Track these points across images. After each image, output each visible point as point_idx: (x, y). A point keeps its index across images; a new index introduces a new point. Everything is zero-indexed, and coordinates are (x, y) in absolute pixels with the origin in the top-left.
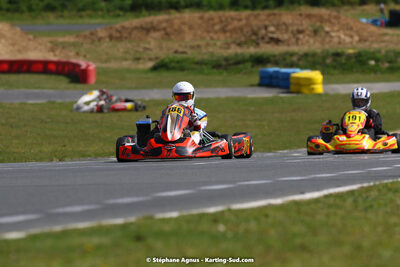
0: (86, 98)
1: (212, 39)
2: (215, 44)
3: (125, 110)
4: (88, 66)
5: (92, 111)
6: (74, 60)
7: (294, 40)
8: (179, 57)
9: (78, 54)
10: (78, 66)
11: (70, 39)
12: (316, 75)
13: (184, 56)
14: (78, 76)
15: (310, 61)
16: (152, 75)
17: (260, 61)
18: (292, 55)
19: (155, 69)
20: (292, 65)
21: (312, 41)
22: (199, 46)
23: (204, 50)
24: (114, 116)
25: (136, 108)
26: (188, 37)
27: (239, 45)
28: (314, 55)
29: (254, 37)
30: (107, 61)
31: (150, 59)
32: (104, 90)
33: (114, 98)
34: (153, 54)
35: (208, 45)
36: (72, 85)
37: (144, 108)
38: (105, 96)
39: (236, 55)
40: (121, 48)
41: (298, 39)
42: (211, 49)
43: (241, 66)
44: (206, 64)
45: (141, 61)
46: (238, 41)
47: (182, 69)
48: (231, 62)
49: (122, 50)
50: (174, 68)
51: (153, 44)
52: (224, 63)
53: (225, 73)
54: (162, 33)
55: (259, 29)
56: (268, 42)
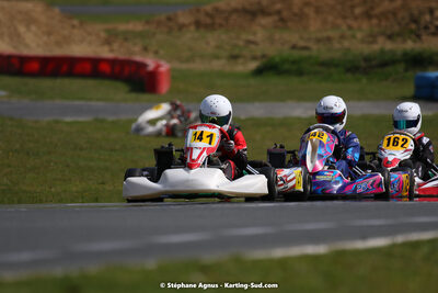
0: (151, 114)
1: (350, 28)
2: (354, 37)
4: (158, 66)
5: (158, 134)
6: (138, 58)
8: (296, 54)
9: (145, 49)
10: (143, 65)
11: (138, 27)
13: (305, 53)
14: (143, 83)
16: (253, 81)
17: (418, 61)
19: (259, 72)
22: (329, 39)
23: (337, 45)
26: (314, 25)
27: (390, 37)
29: (413, 26)
30: (190, 59)
31: (254, 58)
32: (178, 103)
33: (193, 115)
34: (258, 51)
35: (342, 37)
36: (134, 95)
38: (179, 112)
39: (382, 52)
40: (212, 39)
42: (346, 44)
43: (389, 69)
44: (337, 66)
45: (241, 61)
46: (389, 32)
47: (300, 73)
48: (374, 63)
49: (213, 43)
50: (287, 72)
51: (260, 35)
52: (363, 64)
53: (364, 81)
54: (276, 18)
55: (422, 13)
56: (434, 34)
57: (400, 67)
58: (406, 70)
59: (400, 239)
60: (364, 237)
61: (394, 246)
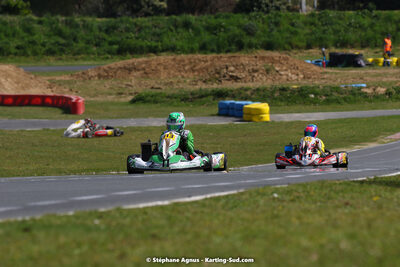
0: (75, 126)
1: (183, 77)
2: (185, 82)
3: (106, 135)
4: (78, 100)
5: (79, 137)
6: (67, 95)
7: (250, 78)
8: (154, 91)
9: (71, 90)
10: (71, 99)
11: (66, 78)
12: (265, 107)
13: (159, 91)
14: (69, 108)
15: (261, 95)
16: (131, 107)
17: (220, 94)
18: (246, 90)
19: (133, 102)
20: (246, 99)
21: (265, 78)
22: (171, 83)
23: (176, 86)
24: (96, 141)
25: (115, 134)
26: (163, 75)
27: (205, 82)
28: (264, 90)
29: (217, 75)
30: (95, 95)
31: (131, 94)
32: (89, 119)
33: (97, 126)
34: (133, 90)
35: (179, 82)
36: (64, 115)
37: (122, 133)
38: (89, 125)
39: (201, 89)
40: (108, 84)
41: (253, 77)
42: (181, 86)
43: (204, 99)
44: (176, 98)
45: (123, 96)
46: (204, 79)
47: (156, 102)
48: (196, 96)
49: (108, 86)
50: (149, 101)
51: (134, 82)
52: (190, 97)
53: (191, 106)
54: (142, 72)
55: (222, 68)
56: (229, 80)
57: (211, 98)
58: (214, 99)
59: (209, 196)
60: (189, 196)
61: (206, 199)
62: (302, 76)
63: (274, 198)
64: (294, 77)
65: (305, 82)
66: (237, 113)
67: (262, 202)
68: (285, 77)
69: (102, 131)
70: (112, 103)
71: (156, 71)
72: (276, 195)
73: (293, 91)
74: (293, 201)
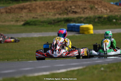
1: (49, 12)
2: (50, 14)
3: (11, 42)
7: (82, 12)
8: (34, 20)
12: (91, 26)
13: (37, 19)
15: (88, 20)
16: (23, 27)
17: (68, 21)
18: (81, 18)
19: (24, 25)
20: (81, 22)
21: (90, 12)
22: (43, 15)
23: (45, 17)
24: (6, 45)
25: (15, 41)
26: (39, 11)
27: (60, 14)
28: (90, 18)
29: (66, 11)
31: (23, 21)
32: (2, 34)
33: (6, 37)
34: (24, 19)
35: (47, 14)
37: (19, 41)
38: (2, 37)
39: (58, 18)
40: (11, 16)
41: (84, 12)
42: (48, 16)
43: (60, 23)
44: (45, 22)
45: (19, 22)
46: (59, 13)
47: (35, 25)
48: (56, 21)
49: (11, 17)
50: (32, 25)
51: (24, 15)
52: (53, 22)
53: (53, 26)
54: (28, 10)
55: (68, 7)
56: (72, 13)
57: (63, 22)
58: (65, 23)
59: (69, 69)
60: (59, 70)
61: (67, 71)
62: (109, 11)
63: (102, 71)
64: (105, 11)
65: (110, 14)
66: (76, 30)
67: (96, 72)
68: (100, 11)
69: (9, 40)
70: (13, 26)
71: (35, 9)
72: (102, 69)
73: (105, 18)
74: (111, 71)
